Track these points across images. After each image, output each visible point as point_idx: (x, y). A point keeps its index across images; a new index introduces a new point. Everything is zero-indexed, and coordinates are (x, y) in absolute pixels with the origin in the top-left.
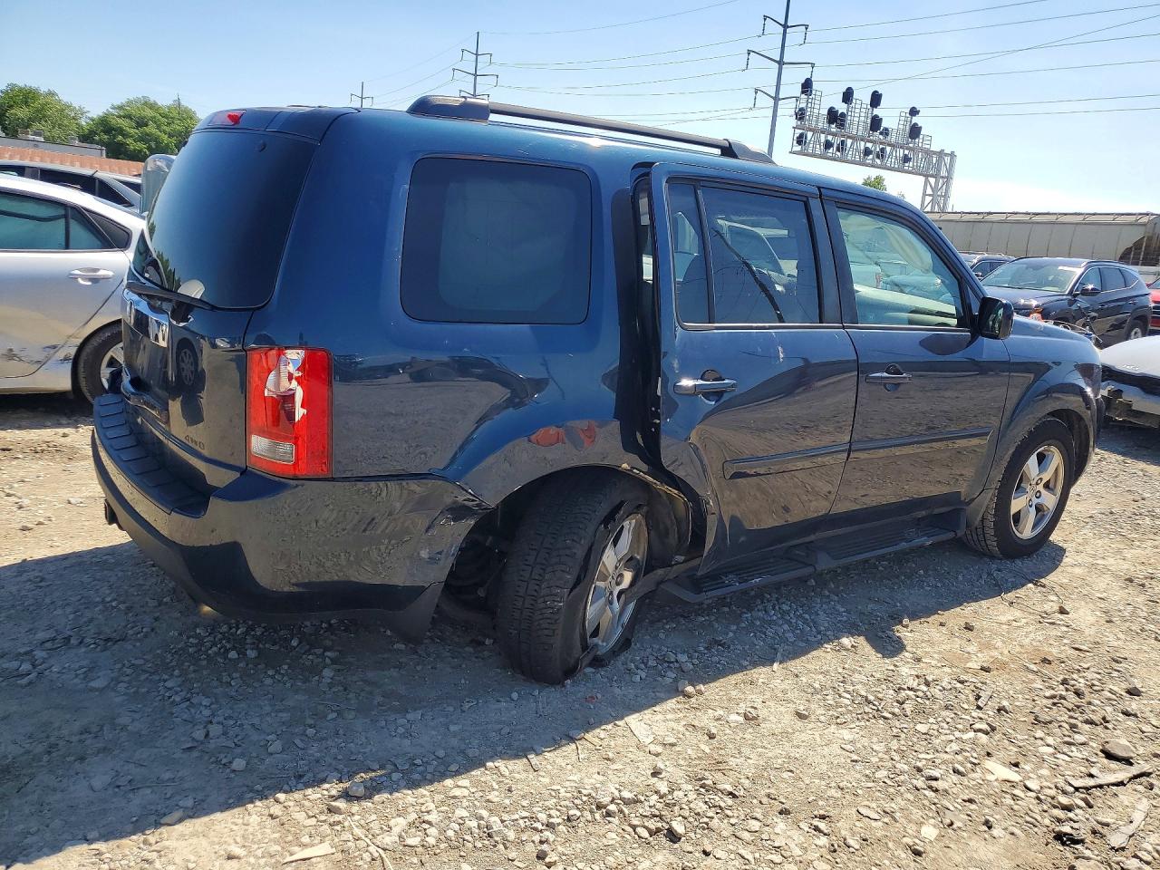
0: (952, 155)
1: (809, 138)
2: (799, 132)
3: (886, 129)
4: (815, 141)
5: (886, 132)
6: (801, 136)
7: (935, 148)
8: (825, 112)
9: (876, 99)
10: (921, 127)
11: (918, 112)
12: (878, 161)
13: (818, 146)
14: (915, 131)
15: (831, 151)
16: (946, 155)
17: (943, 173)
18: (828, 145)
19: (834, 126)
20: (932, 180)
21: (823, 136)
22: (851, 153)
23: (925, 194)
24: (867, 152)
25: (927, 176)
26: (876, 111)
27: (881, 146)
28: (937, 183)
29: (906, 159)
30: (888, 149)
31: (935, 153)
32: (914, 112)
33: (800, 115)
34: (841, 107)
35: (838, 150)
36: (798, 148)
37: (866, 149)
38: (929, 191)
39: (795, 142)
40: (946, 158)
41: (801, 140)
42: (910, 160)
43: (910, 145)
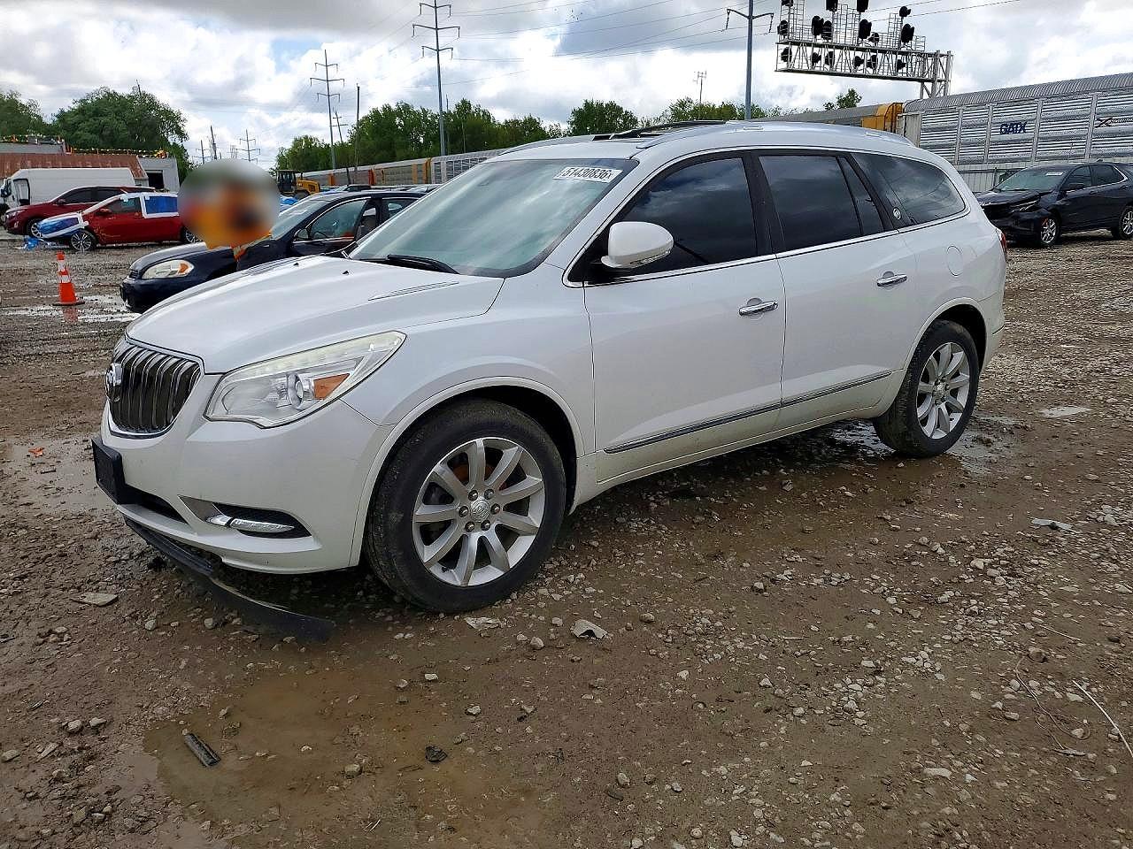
0: (948, 55)
1: (794, 54)
2: (782, 47)
3: (876, 35)
4: (801, 57)
5: (876, 38)
6: (786, 51)
7: (929, 50)
8: (809, 22)
9: (863, 3)
10: (913, 28)
11: (910, 12)
12: (870, 71)
13: (805, 61)
14: (907, 33)
15: (818, 64)
16: (942, 56)
17: (941, 75)
18: (816, 58)
19: (819, 37)
20: (929, 85)
21: (809, 49)
22: (839, 64)
24: (858, 61)
25: (922, 81)
26: (864, 16)
27: (872, 54)
28: (933, 88)
29: (900, 65)
30: (880, 56)
31: (930, 55)
32: (904, 12)
33: (784, 28)
34: (826, 16)
35: (827, 62)
36: (783, 65)
37: (857, 58)
39: (780, 58)
40: (942, 59)
41: (786, 56)
42: (903, 65)
43: (903, 50)
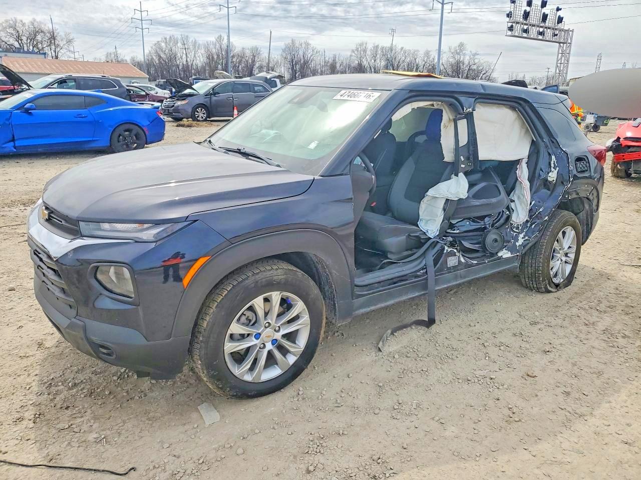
0: (572, 31)
1: (516, 28)
2: (510, 24)
6: (512, 26)
7: (566, 28)
8: (523, 12)
9: (544, 4)
10: (563, 18)
11: (561, 9)
13: (520, 32)
14: (560, 20)
17: (569, 41)
19: (525, 20)
20: (562, 45)
21: (522, 26)
23: (559, 53)
24: (539, 33)
25: (560, 43)
26: (546, 10)
28: (565, 46)
29: (554, 35)
31: (566, 30)
32: (558, 9)
33: (510, 15)
34: (528, 9)
36: (509, 33)
37: (539, 31)
38: (560, 52)
39: (508, 30)
40: (571, 32)
41: (511, 29)
42: (557, 35)
43: (556, 27)
